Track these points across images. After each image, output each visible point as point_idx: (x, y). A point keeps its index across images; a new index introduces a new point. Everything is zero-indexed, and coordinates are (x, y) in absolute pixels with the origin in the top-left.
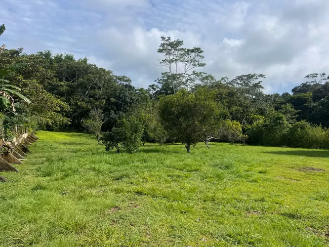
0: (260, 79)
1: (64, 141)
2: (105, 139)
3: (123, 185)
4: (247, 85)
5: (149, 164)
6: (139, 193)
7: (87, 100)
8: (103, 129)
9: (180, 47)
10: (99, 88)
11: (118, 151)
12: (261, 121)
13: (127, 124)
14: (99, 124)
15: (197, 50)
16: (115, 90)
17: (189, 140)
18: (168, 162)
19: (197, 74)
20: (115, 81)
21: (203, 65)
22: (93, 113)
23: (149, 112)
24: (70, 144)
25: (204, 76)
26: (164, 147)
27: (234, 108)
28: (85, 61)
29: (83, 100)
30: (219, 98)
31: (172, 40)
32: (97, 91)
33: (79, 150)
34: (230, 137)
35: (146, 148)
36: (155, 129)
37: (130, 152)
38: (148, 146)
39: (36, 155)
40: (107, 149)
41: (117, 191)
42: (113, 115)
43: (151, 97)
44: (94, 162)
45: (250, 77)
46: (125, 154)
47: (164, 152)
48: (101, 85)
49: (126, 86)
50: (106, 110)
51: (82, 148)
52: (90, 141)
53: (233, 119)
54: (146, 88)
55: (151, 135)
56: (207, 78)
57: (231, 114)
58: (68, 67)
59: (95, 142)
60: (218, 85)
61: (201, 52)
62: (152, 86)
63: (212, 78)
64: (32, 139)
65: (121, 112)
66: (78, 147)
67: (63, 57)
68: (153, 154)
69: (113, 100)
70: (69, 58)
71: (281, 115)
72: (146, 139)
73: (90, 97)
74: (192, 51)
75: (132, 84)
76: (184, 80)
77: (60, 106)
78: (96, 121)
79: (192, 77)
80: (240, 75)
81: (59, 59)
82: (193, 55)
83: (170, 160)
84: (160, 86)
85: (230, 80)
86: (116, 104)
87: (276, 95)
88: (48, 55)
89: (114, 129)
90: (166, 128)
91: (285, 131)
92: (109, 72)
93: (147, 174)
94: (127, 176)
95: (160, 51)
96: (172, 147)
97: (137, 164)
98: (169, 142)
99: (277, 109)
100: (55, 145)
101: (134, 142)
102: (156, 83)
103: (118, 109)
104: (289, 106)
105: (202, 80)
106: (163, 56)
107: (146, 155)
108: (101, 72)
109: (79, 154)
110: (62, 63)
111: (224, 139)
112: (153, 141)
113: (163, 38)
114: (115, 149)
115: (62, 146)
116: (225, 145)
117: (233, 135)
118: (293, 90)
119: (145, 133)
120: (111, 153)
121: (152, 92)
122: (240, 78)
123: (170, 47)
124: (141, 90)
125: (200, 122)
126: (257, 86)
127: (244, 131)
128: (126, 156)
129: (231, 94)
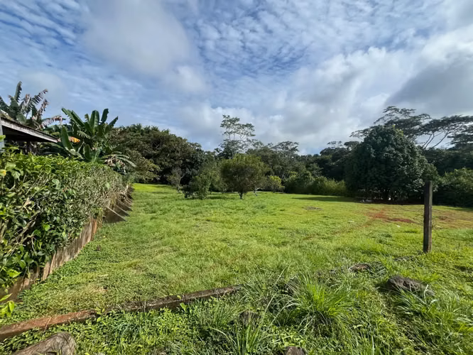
0: (296, 145)
1: (153, 191)
2: (184, 190)
3: (198, 217)
4: (287, 148)
5: (214, 206)
6: (208, 220)
7: (169, 161)
8: (182, 183)
9: (237, 123)
10: (178, 152)
11: (193, 198)
12: (294, 176)
13: (199, 179)
14: (178, 178)
15: (249, 126)
16: (189, 153)
17: (242, 190)
18: (226, 205)
19: (250, 141)
20: (189, 146)
21: (254, 135)
22: (174, 171)
23: (215, 169)
24: (158, 193)
25: (255, 142)
26: (225, 195)
27: (276, 167)
28: (167, 132)
29: (166, 161)
30: (265, 159)
31: (231, 117)
32: (177, 154)
33: (166, 197)
34: (273, 188)
35: (212, 196)
36: (219, 182)
37: (201, 199)
38: (214, 194)
39: (138, 201)
40: (186, 197)
41: (196, 219)
42: (188, 171)
43: (216, 157)
44: (179, 205)
45: (288, 143)
46: (198, 200)
47: (224, 198)
48: (179, 150)
49: (198, 150)
50: (183, 168)
51: (168, 196)
52: (172, 191)
53: (275, 174)
54: (212, 151)
55: (216, 186)
56: (257, 143)
57: (274, 170)
58: (154, 136)
59: (175, 191)
60: (265, 150)
61: (252, 127)
62: (217, 149)
63: (262, 144)
64: (131, 189)
65: (194, 170)
66: (165, 195)
67: (150, 128)
68: (217, 200)
69: (188, 160)
70: (155, 129)
71: (308, 172)
72: (212, 189)
73: (171, 158)
74: (246, 126)
75: (202, 149)
76: (240, 145)
77: (153, 168)
78: (176, 176)
79: (246, 143)
80: (281, 142)
81: (147, 130)
82: (246, 129)
83: (228, 203)
84: (223, 149)
85: (274, 145)
86: (190, 163)
87: (309, 156)
88: (139, 127)
89: (190, 183)
90: (226, 182)
91: (311, 183)
92: (185, 140)
93: (212, 211)
94: (201, 213)
95: (223, 126)
96: (230, 195)
97: (206, 206)
98: (229, 191)
99: (307, 167)
100: (148, 194)
101: (203, 192)
102: (219, 147)
103: (192, 167)
104: (315, 165)
105: (254, 145)
106: (224, 129)
107: (212, 200)
108: (179, 140)
109: (166, 200)
110: (150, 133)
111: (268, 189)
112: (218, 191)
113: (224, 116)
114: (191, 197)
115: (153, 195)
116: (269, 193)
117: (274, 186)
118: (321, 153)
119: (212, 185)
120: (188, 199)
121: (217, 154)
122: (281, 144)
123: (230, 122)
124: (209, 152)
125: (249, 178)
126: (294, 149)
127: (282, 183)
128: (198, 201)
129: (274, 156)
